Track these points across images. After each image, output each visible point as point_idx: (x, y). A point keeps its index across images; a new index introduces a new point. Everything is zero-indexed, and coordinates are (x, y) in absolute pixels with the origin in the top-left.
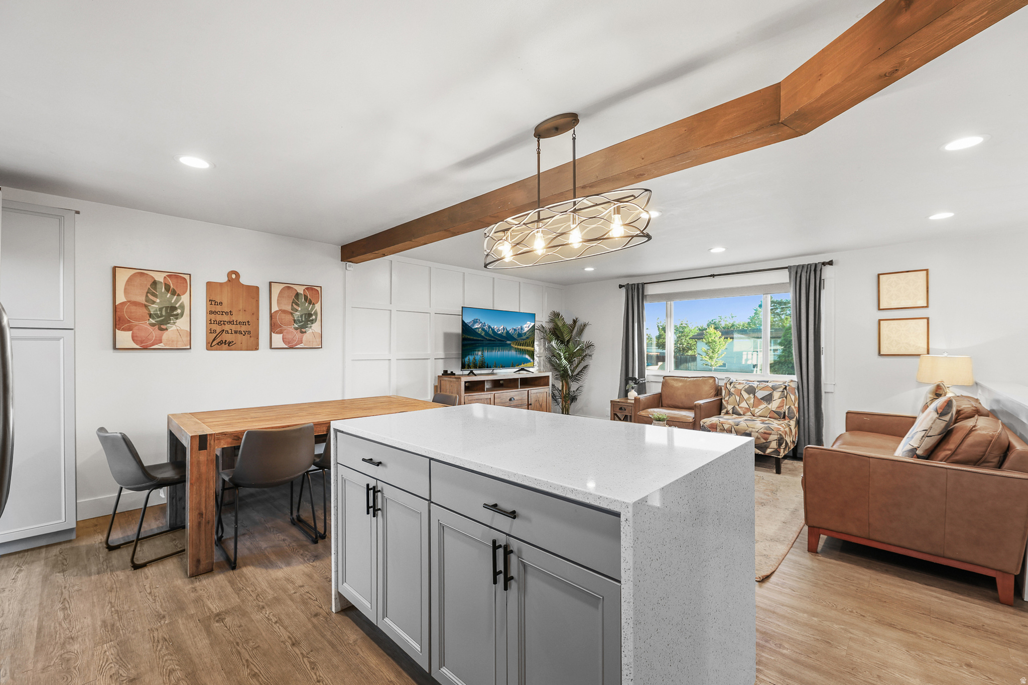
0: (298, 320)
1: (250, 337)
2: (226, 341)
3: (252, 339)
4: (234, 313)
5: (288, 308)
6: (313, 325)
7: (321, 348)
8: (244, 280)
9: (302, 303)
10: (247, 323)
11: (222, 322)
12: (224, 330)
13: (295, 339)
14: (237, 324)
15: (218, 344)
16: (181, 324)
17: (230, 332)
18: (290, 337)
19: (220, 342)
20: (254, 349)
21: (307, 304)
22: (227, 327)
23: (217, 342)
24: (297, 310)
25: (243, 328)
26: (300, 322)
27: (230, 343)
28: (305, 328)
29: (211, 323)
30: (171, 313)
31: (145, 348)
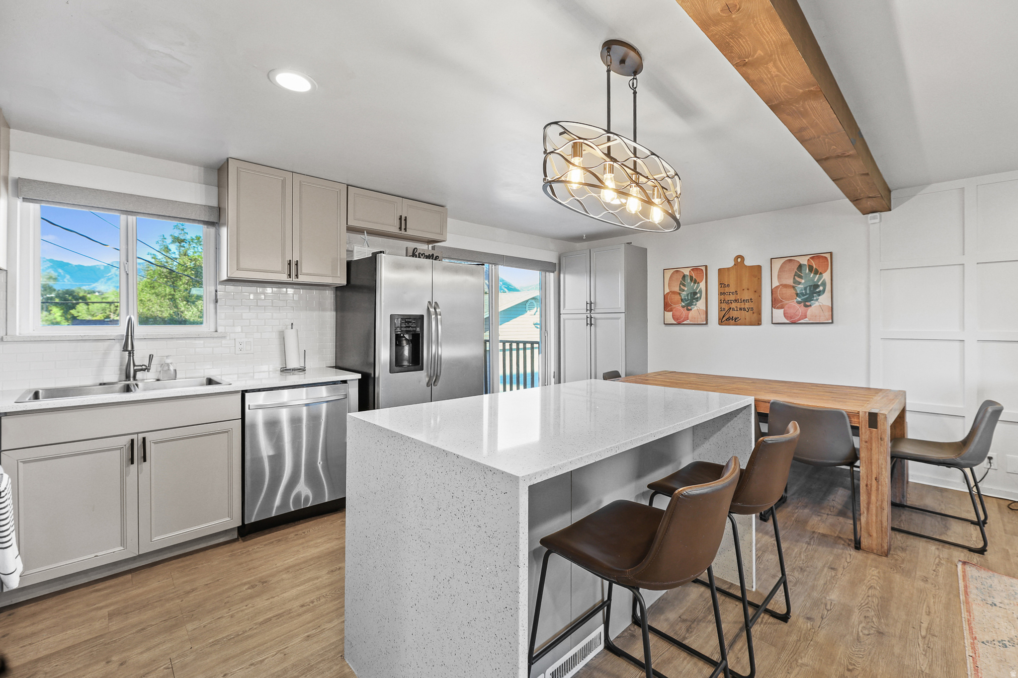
0: (801, 293)
1: (753, 313)
2: (733, 317)
3: (755, 314)
4: (738, 292)
5: (790, 282)
6: (820, 297)
7: (832, 323)
8: (748, 262)
9: (806, 274)
10: (750, 300)
11: (730, 301)
12: (731, 308)
13: (797, 313)
14: (741, 302)
15: (726, 320)
16: (700, 305)
17: (736, 309)
18: (791, 311)
19: (728, 318)
20: (757, 324)
21: (812, 274)
22: (733, 305)
23: (725, 319)
24: (799, 283)
25: (747, 305)
26: (804, 295)
27: (736, 319)
28: (810, 301)
29: (721, 303)
30: (694, 297)
31: (679, 324)
